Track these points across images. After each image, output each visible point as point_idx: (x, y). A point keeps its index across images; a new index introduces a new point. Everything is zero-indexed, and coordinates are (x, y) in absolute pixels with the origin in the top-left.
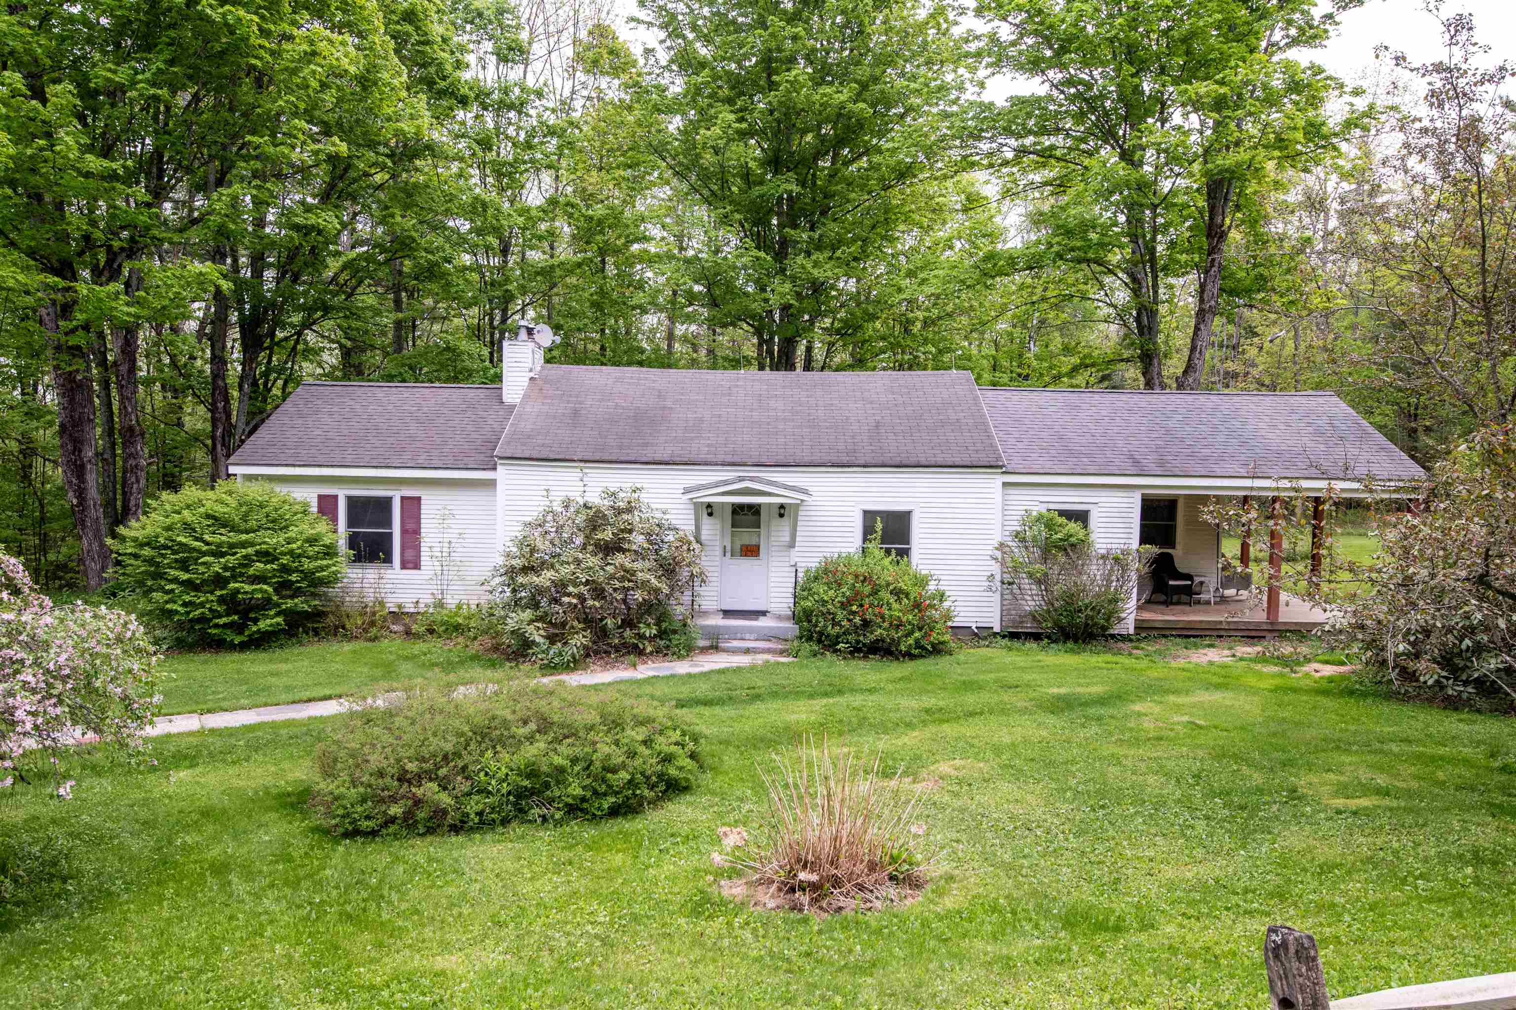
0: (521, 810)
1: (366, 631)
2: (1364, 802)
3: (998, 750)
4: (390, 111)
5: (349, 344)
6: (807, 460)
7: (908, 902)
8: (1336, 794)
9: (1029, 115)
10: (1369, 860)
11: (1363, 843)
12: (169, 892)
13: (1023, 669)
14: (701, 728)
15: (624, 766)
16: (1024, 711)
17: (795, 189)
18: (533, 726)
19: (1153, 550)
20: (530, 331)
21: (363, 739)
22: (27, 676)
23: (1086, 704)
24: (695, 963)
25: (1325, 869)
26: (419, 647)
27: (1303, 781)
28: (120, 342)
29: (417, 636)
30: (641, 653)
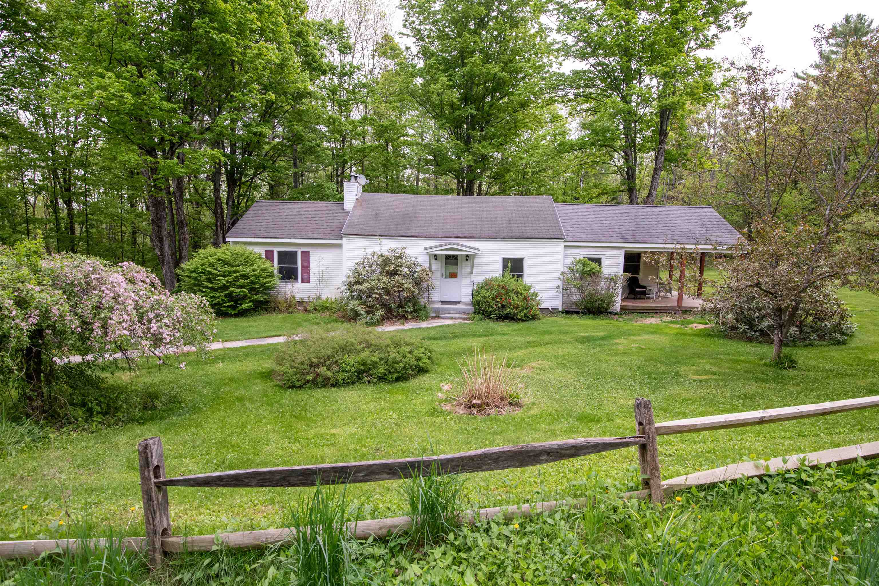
0: (359, 379)
1: (287, 309)
2: (705, 377)
3: (557, 358)
4: (292, 78)
5: (273, 183)
6: (478, 235)
7: (517, 412)
8: (694, 374)
9: (580, 79)
10: (703, 397)
11: (701, 392)
12: (222, 407)
13: (570, 326)
14: (433, 348)
15: (401, 361)
16: (568, 343)
17: (475, 112)
18: (363, 345)
19: (629, 275)
20: (356, 178)
21: (294, 350)
22: (166, 320)
23: (596, 340)
24: (432, 431)
25: (685, 400)
26: (311, 316)
27: (682, 370)
28: (176, 183)
29: (310, 311)
30: (406, 319)
